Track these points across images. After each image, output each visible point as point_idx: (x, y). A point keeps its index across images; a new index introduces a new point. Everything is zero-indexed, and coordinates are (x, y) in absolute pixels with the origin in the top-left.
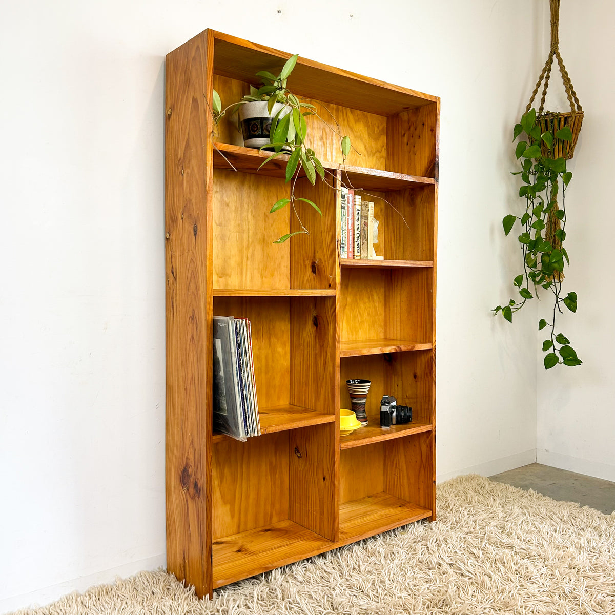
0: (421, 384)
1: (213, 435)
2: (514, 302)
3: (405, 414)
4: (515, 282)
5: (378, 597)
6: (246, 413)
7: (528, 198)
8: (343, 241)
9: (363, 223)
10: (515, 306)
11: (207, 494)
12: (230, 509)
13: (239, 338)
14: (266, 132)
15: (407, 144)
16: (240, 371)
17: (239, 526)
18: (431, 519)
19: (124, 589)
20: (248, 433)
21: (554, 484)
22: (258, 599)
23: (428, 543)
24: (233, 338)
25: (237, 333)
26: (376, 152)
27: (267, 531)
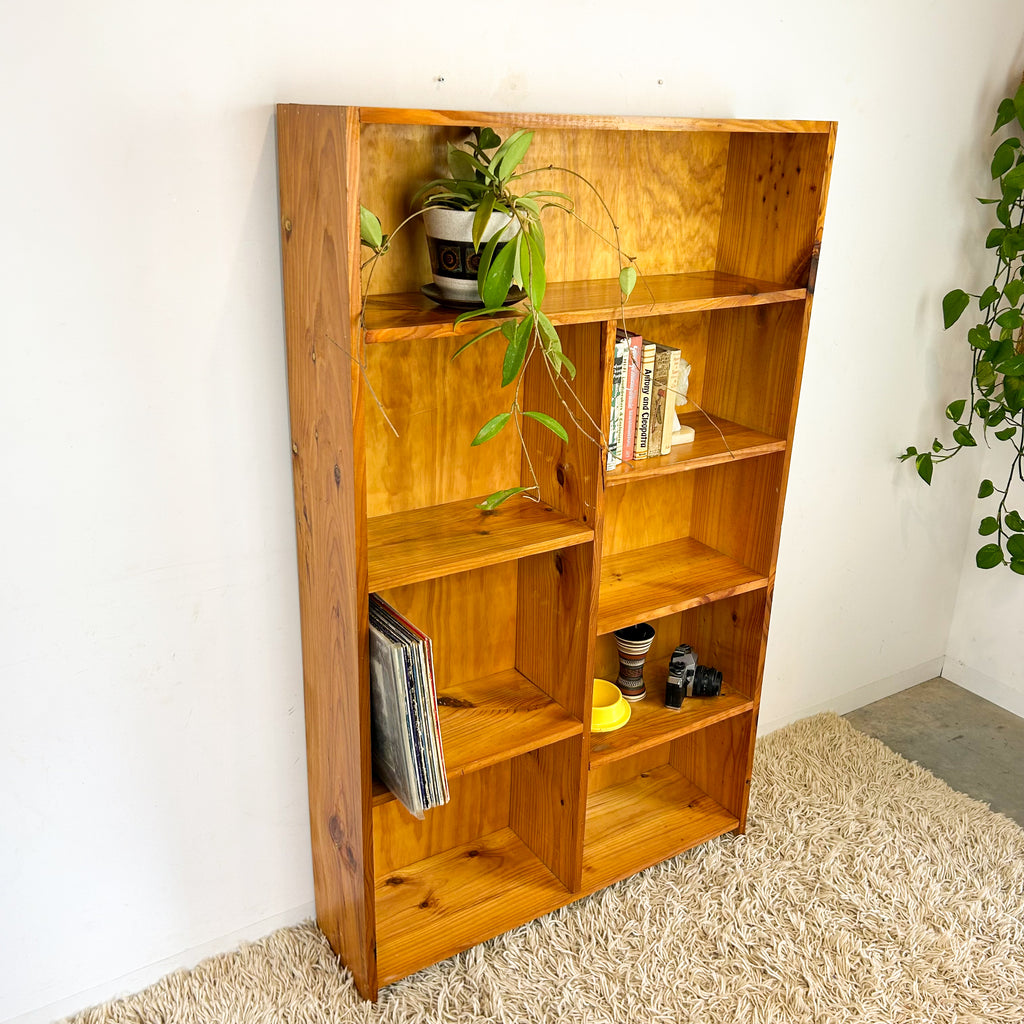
0: (742, 633)
1: (373, 796)
2: (941, 447)
3: (709, 683)
4: (949, 412)
5: (626, 1013)
6: (423, 777)
7: (1002, 257)
8: (613, 440)
9: (656, 392)
10: (942, 453)
11: (365, 876)
12: (415, 831)
13: (411, 672)
14: (470, 270)
15: (764, 200)
16: (414, 719)
17: (429, 848)
18: (736, 833)
19: (251, 963)
20: (427, 803)
21: (960, 737)
22: (444, 1009)
23: (723, 895)
24: (401, 673)
25: (407, 665)
26: (703, 205)
27: (472, 854)
